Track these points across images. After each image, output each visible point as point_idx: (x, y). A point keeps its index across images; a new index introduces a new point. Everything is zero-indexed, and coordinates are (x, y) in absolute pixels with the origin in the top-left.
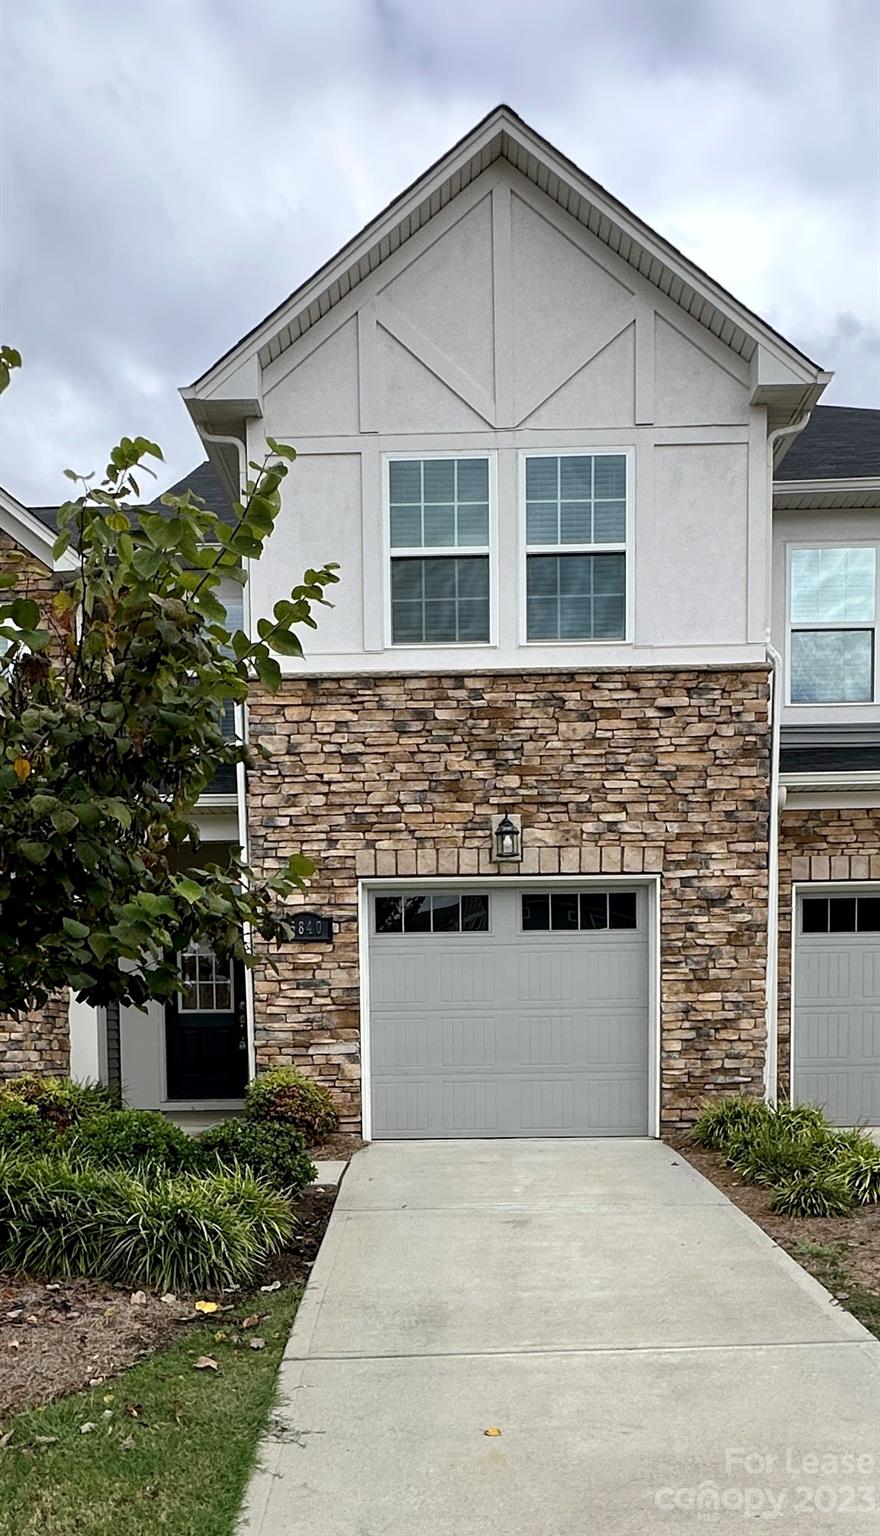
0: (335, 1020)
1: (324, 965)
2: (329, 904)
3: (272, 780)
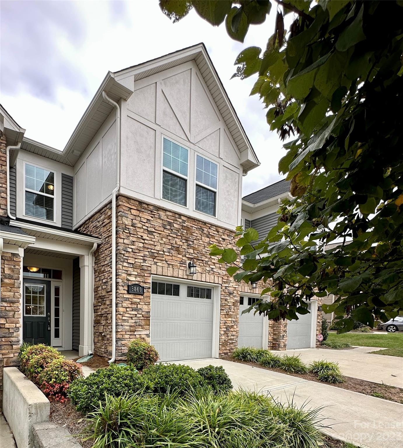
0: (143, 323)
1: (141, 303)
2: (143, 282)
3: (127, 234)
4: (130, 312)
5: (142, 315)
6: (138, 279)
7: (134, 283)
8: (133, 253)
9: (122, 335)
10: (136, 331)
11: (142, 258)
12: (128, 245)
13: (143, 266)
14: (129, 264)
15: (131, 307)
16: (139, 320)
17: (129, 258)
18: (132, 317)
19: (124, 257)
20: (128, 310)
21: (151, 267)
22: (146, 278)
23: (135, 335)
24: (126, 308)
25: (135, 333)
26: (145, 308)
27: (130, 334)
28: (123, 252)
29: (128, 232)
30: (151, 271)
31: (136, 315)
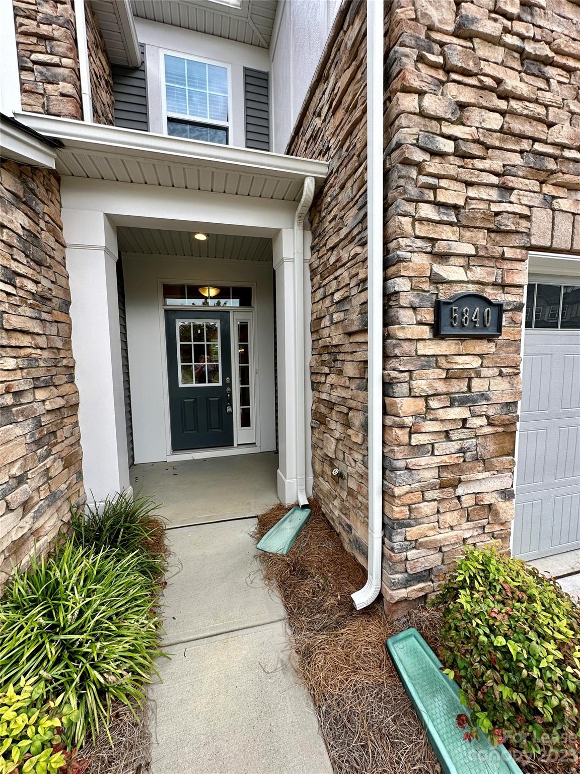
0: (491, 447)
1: (485, 372)
2: (494, 284)
3: (433, 72)
4: (441, 414)
5: (488, 417)
6: (478, 273)
7: (461, 290)
8: (459, 162)
9: (409, 505)
10: (460, 481)
11: (495, 180)
12: (439, 119)
13: (497, 214)
14: (442, 210)
15: (445, 390)
16: (474, 440)
17: (444, 183)
18: (447, 432)
19: (423, 179)
20: (434, 404)
21: (527, 218)
22: (507, 265)
23: (459, 498)
24: (427, 398)
25: (460, 491)
26: (500, 389)
27: (441, 496)
28: (418, 156)
29: (440, 60)
30: (528, 235)
31: (465, 421)
